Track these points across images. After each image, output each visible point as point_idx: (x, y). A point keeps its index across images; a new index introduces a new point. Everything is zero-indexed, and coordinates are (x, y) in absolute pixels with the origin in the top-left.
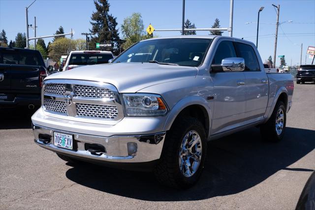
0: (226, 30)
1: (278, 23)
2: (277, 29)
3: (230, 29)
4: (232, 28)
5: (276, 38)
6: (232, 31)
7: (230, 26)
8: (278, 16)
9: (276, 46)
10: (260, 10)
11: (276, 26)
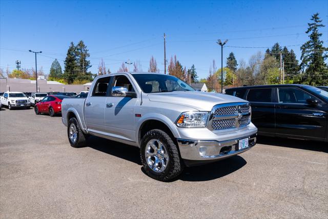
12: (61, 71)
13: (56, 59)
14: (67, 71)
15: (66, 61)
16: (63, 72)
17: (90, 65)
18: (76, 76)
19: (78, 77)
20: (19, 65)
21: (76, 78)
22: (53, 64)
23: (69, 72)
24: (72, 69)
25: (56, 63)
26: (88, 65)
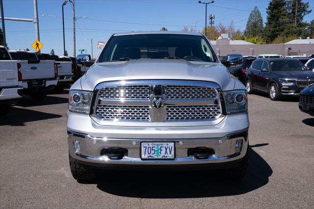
0: (32, 21)
1: (74, 18)
2: (74, 23)
3: (35, 21)
4: (37, 19)
5: (75, 33)
6: (38, 23)
7: (36, 17)
8: (74, 11)
9: (75, 40)
10: (64, 4)
11: (73, 20)
12: (261, 24)
13: (256, 8)
14: (269, 23)
15: (269, 8)
16: (265, 25)
17: (308, 9)
18: (282, 30)
19: (286, 31)
20: (213, 20)
21: (282, 33)
22: (251, 14)
23: (272, 25)
24: (278, 20)
25: (256, 13)
26: (304, 10)
